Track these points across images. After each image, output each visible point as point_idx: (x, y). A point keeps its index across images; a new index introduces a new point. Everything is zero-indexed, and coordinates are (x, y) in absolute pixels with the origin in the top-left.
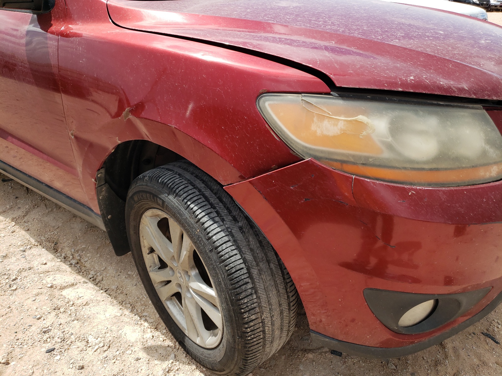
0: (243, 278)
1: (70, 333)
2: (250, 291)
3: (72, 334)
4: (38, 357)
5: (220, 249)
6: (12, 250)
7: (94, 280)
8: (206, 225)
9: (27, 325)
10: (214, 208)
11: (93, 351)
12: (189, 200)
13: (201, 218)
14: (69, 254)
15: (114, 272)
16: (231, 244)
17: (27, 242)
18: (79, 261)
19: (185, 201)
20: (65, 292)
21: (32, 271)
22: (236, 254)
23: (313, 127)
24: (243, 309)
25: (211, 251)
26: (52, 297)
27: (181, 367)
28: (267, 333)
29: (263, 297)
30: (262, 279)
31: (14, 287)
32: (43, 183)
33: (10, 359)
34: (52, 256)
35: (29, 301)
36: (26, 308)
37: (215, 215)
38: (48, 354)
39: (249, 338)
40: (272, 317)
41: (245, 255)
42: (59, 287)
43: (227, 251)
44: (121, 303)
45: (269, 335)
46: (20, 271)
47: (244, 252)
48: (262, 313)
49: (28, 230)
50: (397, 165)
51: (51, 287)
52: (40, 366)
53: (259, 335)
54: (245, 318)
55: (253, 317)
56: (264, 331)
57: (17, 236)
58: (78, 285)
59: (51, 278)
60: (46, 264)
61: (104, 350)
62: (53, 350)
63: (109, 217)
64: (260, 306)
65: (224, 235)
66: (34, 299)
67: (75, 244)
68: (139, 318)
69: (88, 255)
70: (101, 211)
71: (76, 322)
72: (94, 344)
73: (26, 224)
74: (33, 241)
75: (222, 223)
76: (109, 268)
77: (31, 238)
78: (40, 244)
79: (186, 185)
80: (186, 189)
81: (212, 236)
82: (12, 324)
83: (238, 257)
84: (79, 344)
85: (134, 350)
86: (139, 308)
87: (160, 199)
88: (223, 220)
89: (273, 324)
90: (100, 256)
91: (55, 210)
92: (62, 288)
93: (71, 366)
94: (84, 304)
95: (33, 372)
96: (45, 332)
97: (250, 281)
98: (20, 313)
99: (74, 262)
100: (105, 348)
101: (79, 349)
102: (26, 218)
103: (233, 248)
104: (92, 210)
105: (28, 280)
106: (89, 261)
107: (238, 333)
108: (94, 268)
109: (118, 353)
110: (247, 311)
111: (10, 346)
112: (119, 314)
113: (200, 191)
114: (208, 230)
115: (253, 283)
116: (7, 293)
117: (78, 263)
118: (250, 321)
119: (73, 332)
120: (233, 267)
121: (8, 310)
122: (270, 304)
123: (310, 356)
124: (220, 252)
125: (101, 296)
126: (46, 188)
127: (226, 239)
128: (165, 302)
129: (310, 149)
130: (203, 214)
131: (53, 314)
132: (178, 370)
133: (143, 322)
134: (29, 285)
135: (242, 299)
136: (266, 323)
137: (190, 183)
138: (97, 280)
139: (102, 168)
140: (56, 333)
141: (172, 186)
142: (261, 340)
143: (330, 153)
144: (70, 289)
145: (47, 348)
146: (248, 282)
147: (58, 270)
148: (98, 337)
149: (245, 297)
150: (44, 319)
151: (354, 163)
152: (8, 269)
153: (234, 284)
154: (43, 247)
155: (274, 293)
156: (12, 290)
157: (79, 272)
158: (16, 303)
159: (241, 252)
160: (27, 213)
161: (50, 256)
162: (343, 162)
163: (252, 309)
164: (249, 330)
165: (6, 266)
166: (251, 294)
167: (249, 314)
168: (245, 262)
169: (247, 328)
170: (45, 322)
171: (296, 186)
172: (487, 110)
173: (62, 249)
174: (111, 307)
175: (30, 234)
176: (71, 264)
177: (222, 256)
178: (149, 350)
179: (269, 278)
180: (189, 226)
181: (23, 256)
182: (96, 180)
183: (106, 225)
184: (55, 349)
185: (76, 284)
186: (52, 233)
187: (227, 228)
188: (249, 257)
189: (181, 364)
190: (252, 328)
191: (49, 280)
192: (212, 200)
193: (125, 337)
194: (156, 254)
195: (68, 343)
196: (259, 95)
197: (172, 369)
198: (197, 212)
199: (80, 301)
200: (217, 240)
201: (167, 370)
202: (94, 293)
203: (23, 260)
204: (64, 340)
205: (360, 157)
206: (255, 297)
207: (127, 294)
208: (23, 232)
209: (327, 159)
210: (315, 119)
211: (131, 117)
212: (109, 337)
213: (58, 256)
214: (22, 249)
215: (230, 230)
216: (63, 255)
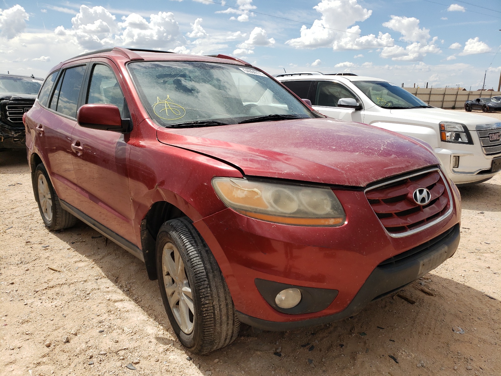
0: (203, 277)
1: (114, 324)
2: (206, 285)
3: (116, 325)
4: (94, 334)
5: (192, 260)
6: (90, 278)
7: (136, 301)
8: (187, 247)
9: (91, 318)
10: (194, 239)
11: (126, 335)
12: (181, 234)
13: (185, 243)
14: (124, 284)
15: (150, 297)
16: (199, 258)
17: (99, 274)
18: (129, 290)
19: (180, 234)
20: (116, 304)
21: (99, 290)
22: (201, 264)
23: (234, 194)
24: (201, 295)
25: (188, 261)
26: (108, 305)
27: (175, 350)
28: (216, 315)
29: (215, 291)
30: (215, 280)
31: (88, 298)
32: (114, 232)
33: (78, 333)
34: (113, 284)
35: (95, 306)
36: (92, 309)
37: (194, 242)
38: (100, 333)
39: (204, 315)
40: (220, 305)
41: (206, 265)
42: (113, 301)
43: (196, 261)
44: (149, 315)
45: (218, 317)
46: (92, 290)
47: (206, 264)
48: (213, 300)
49: (102, 267)
50: (270, 213)
51: (109, 300)
52: (94, 338)
53: (211, 314)
54: (202, 301)
55: (207, 302)
56: (214, 313)
57: (95, 270)
58: (125, 301)
59: (110, 296)
60: (108, 288)
61: (132, 335)
62: (103, 331)
63: (147, 251)
64: (212, 296)
65: (196, 253)
66: (98, 305)
67: (129, 278)
68: (158, 324)
69: (136, 286)
70: (142, 246)
71: (119, 319)
72: (127, 332)
73: (101, 264)
74: (103, 274)
75: (196, 247)
76: (147, 295)
77: (102, 273)
78: (107, 277)
79: (183, 226)
80: (181, 229)
81: (189, 253)
82: (83, 316)
83: (202, 265)
84: (118, 331)
85: (149, 338)
86: (160, 318)
87: (169, 234)
88: (197, 245)
89: (220, 310)
90: (144, 287)
91: (120, 257)
92: (115, 301)
93: (111, 340)
94: (126, 311)
95: (90, 340)
96: (100, 322)
97: (207, 280)
98: (88, 311)
99: (126, 289)
100: (133, 334)
101: (118, 333)
102: (101, 261)
103: (200, 260)
104: (138, 248)
105: (96, 295)
106: (136, 290)
107: (199, 312)
108: (138, 294)
109: (139, 337)
110: (204, 297)
111: (79, 327)
112: (146, 320)
113: (189, 230)
114: (188, 250)
115: (209, 281)
116: (83, 301)
117: (128, 290)
118: (205, 304)
119: (116, 324)
120: (198, 271)
121: (81, 309)
122: (219, 297)
123: (259, 353)
124: (193, 261)
125: (138, 309)
126: (116, 235)
127: (197, 255)
128: (172, 309)
129: (232, 204)
130: (187, 241)
131: (107, 314)
132: (173, 351)
133: (160, 326)
134: (96, 298)
135: (201, 289)
136: (215, 308)
137: (185, 226)
138: (138, 301)
139: (144, 219)
140: (107, 323)
141: (176, 227)
142: (212, 319)
143: (240, 206)
144: (120, 303)
145: (100, 330)
146: (206, 281)
147: (115, 292)
148: (130, 328)
149: (203, 289)
150: (101, 316)
151: (251, 212)
152: (86, 288)
153: (198, 280)
154: (109, 279)
155: (222, 290)
156: (86, 299)
157: (127, 295)
158: (87, 306)
159: (204, 263)
160: (103, 257)
161: (112, 284)
162: (246, 211)
163: (207, 296)
164: (204, 309)
165: (85, 286)
166: (207, 288)
167: (204, 299)
168: (205, 269)
169: (203, 308)
170: (102, 317)
171: (223, 222)
172: (332, 190)
173: (120, 281)
174: (142, 315)
175: (102, 270)
176: (124, 291)
177: (193, 264)
178: (158, 339)
179: (219, 281)
180: (180, 248)
181: (96, 282)
182: (140, 226)
183: (145, 257)
184: (104, 331)
185: (124, 301)
186: (116, 271)
187: (198, 250)
188: (208, 266)
189: (176, 349)
190: (206, 308)
191: (108, 297)
192: (194, 235)
193: (146, 331)
194: (171, 277)
195: (112, 329)
196: (213, 178)
197: (169, 350)
198: (184, 240)
199: (124, 309)
200: (192, 255)
201: (166, 349)
202: (134, 307)
203: (95, 284)
204: (110, 327)
205: (253, 209)
206: (209, 289)
207: (154, 310)
208: (99, 268)
209: (239, 209)
210: (235, 190)
211: (158, 188)
212: (136, 329)
213: (117, 285)
214: (96, 278)
215: (200, 251)
216: (120, 285)
